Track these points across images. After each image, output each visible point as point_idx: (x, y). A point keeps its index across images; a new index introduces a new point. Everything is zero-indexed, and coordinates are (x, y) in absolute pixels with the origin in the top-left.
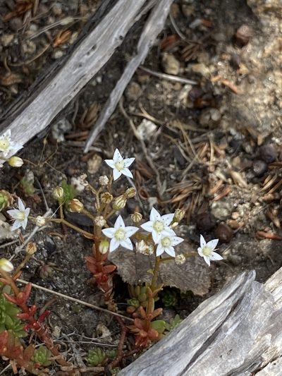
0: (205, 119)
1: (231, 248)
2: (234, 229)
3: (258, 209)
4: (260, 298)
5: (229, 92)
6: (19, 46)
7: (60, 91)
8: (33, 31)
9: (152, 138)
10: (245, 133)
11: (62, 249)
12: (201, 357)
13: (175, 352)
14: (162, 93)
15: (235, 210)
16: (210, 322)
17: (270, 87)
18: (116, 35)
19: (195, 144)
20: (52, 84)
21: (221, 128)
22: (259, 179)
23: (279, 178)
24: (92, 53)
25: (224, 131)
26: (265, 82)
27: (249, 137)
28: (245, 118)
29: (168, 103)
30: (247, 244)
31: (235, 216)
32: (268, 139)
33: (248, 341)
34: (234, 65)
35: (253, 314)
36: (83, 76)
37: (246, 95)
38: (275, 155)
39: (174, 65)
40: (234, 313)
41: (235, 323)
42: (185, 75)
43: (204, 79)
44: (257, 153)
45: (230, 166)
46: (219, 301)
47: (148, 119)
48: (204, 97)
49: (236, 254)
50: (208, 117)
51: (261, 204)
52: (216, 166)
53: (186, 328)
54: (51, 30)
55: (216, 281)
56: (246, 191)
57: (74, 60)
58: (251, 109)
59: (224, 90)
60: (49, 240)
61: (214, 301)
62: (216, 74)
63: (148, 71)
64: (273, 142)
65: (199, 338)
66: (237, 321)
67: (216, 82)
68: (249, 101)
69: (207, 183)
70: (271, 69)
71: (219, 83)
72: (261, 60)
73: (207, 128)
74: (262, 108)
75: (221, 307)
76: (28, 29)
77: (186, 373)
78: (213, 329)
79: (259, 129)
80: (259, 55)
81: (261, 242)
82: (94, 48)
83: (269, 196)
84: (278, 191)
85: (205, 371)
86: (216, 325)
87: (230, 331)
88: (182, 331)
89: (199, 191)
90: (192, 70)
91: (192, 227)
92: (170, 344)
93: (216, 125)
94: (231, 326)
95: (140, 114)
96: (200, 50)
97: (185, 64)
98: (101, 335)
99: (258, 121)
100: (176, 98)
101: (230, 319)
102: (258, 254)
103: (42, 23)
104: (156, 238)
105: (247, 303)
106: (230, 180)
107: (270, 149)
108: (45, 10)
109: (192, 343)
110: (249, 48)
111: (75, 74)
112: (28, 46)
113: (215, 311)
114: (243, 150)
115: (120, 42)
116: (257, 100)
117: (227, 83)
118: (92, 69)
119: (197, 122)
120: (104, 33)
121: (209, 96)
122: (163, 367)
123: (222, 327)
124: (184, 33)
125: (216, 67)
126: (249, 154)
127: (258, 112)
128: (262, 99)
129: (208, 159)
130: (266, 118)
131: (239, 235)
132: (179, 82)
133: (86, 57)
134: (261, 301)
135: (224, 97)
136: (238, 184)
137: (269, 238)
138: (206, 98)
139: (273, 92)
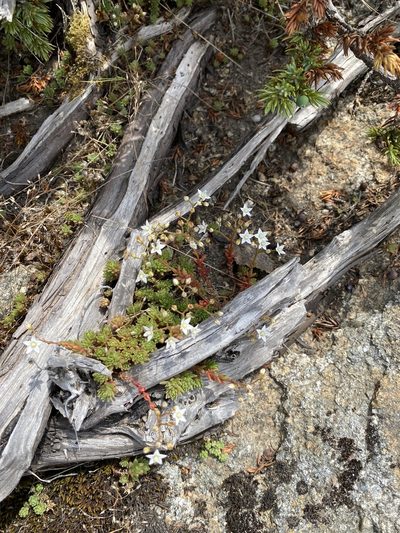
0: (275, 201)
3: (295, 241)
5: (286, 191)
6: (197, 164)
8: (203, 159)
10: (292, 209)
14: (257, 189)
16: (279, 276)
17: (304, 190)
18: (242, 161)
19: (269, 211)
21: (281, 206)
22: (296, 228)
23: (305, 229)
24: (231, 167)
25: (283, 207)
26: (302, 188)
27: (293, 211)
28: (292, 203)
29: (259, 193)
32: (302, 212)
34: (289, 179)
36: (227, 177)
37: (293, 193)
38: (304, 219)
39: (263, 178)
40: (289, 275)
42: (267, 182)
43: (275, 185)
44: (296, 218)
45: (284, 222)
46: (284, 268)
47: (250, 199)
51: (297, 239)
52: (278, 222)
54: (211, 159)
56: (290, 233)
57: (223, 169)
58: (295, 199)
59: (284, 190)
62: (281, 183)
63: (252, 179)
64: (304, 214)
65: (274, 282)
66: (289, 278)
67: (281, 186)
68: (294, 195)
70: (305, 183)
72: (301, 179)
73: (275, 205)
74: (300, 199)
75: (285, 270)
78: (279, 280)
79: (298, 208)
80: (300, 176)
82: (232, 165)
83: (300, 236)
84: (304, 234)
87: (286, 282)
90: (270, 180)
93: (280, 204)
94: (287, 280)
95: (247, 197)
96: (274, 172)
97: (268, 177)
98: (225, 285)
99: (298, 204)
100: (262, 192)
101: (287, 277)
103: (207, 156)
104: (260, 241)
106: (283, 228)
107: (302, 216)
108: (209, 150)
110: (296, 173)
111: (223, 176)
112: (201, 165)
113: (282, 272)
114: (290, 216)
116: (298, 195)
117: (285, 187)
118: (231, 174)
119: (271, 202)
120: (238, 159)
123: (283, 280)
124: (268, 165)
125: (281, 180)
126: (293, 218)
127: (298, 201)
128: (300, 195)
129: (275, 218)
130: (302, 203)
132: (265, 185)
133: (229, 168)
134: (301, 271)
135: (284, 193)
136: (287, 230)
138: (276, 193)
139: (305, 192)
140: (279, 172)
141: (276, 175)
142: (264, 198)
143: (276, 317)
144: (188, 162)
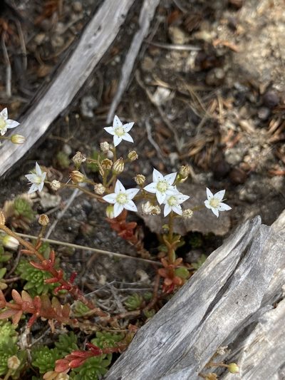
1: (247, 188)
2: (247, 171)
3: (268, 151)
4: (269, 241)
5: (230, 51)
6: (49, 43)
7: (75, 72)
8: (60, 28)
9: (167, 102)
10: (248, 85)
11: (99, 208)
12: (217, 305)
13: (189, 306)
14: (172, 62)
15: (247, 154)
16: (220, 273)
17: (265, 41)
18: (118, 14)
19: (204, 102)
20: (67, 67)
21: (226, 84)
22: (265, 124)
23: (283, 120)
24: (99, 34)
25: (230, 86)
26: (261, 38)
27: (253, 88)
28: (247, 73)
29: (178, 70)
30: (261, 183)
31: (247, 159)
32: (270, 87)
33: (262, 284)
34: (232, 27)
35: (264, 258)
36: (93, 56)
37: (245, 51)
38: (277, 100)
39: (179, 36)
40: (245, 259)
41: (246, 269)
42: (191, 43)
43: (206, 45)
44: (261, 102)
45: (237, 116)
46: (226, 252)
47: (162, 87)
48: (209, 59)
49: (251, 193)
50: (212, 77)
51: (269, 145)
52: (226, 118)
53: (197, 282)
54: (75, 24)
55: (235, 219)
56: (254, 136)
57: (83, 42)
58: (251, 63)
59: (225, 51)
60: (86, 203)
61: (222, 252)
62: (217, 37)
63: (158, 45)
64: (274, 89)
65: (210, 290)
66: (248, 267)
67: (218, 45)
68: (249, 56)
69: (219, 134)
70: (265, 25)
71: (221, 46)
72: (256, 19)
73: (214, 86)
74: (260, 61)
75: (229, 257)
76: (56, 27)
77: (204, 322)
78: (223, 280)
79: (261, 80)
80: (253, 15)
81: (272, 179)
82: (99, 29)
83: (276, 137)
84: (282, 132)
85: (223, 318)
86: (227, 275)
87: (243, 278)
88: (194, 284)
89: (212, 143)
90: (195, 38)
91: (210, 175)
92: (184, 299)
93: (222, 82)
95: (155, 84)
96: (200, 20)
97: (189, 33)
98: (140, 279)
99: (258, 73)
100: (184, 65)
101: (241, 265)
102: (271, 191)
103: (66, 20)
105: (257, 248)
106: (239, 129)
107: (271, 96)
108: (68, 9)
109: (204, 296)
110: (244, 10)
111: (86, 56)
112: (57, 42)
113: (223, 263)
114: (248, 100)
115: (123, 20)
116: (255, 55)
117: (227, 44)
118: (101, 48)
119: (205, 82)
120: (107, 14)
121: (212, 58)
122: (179, 323)
123: (235, 275)
124: (186, 8)
125: (217, 31)
126: (254, 103)
127: (258, 65)
128: (260, 53)
129: (218, 113)
130: (266, 69)
131: (252, 176)
132: (185, 51)
133: (94, 38)
134: (271, 244)
135: (227, 57)
136: (246, 131)
137: (279, 175)
138: (210, 60)
139: (269, 45)
140: (210, 16)
141: (205, 24)
142: (191, 78)
143: (249, 341)
144: (32, 41)
